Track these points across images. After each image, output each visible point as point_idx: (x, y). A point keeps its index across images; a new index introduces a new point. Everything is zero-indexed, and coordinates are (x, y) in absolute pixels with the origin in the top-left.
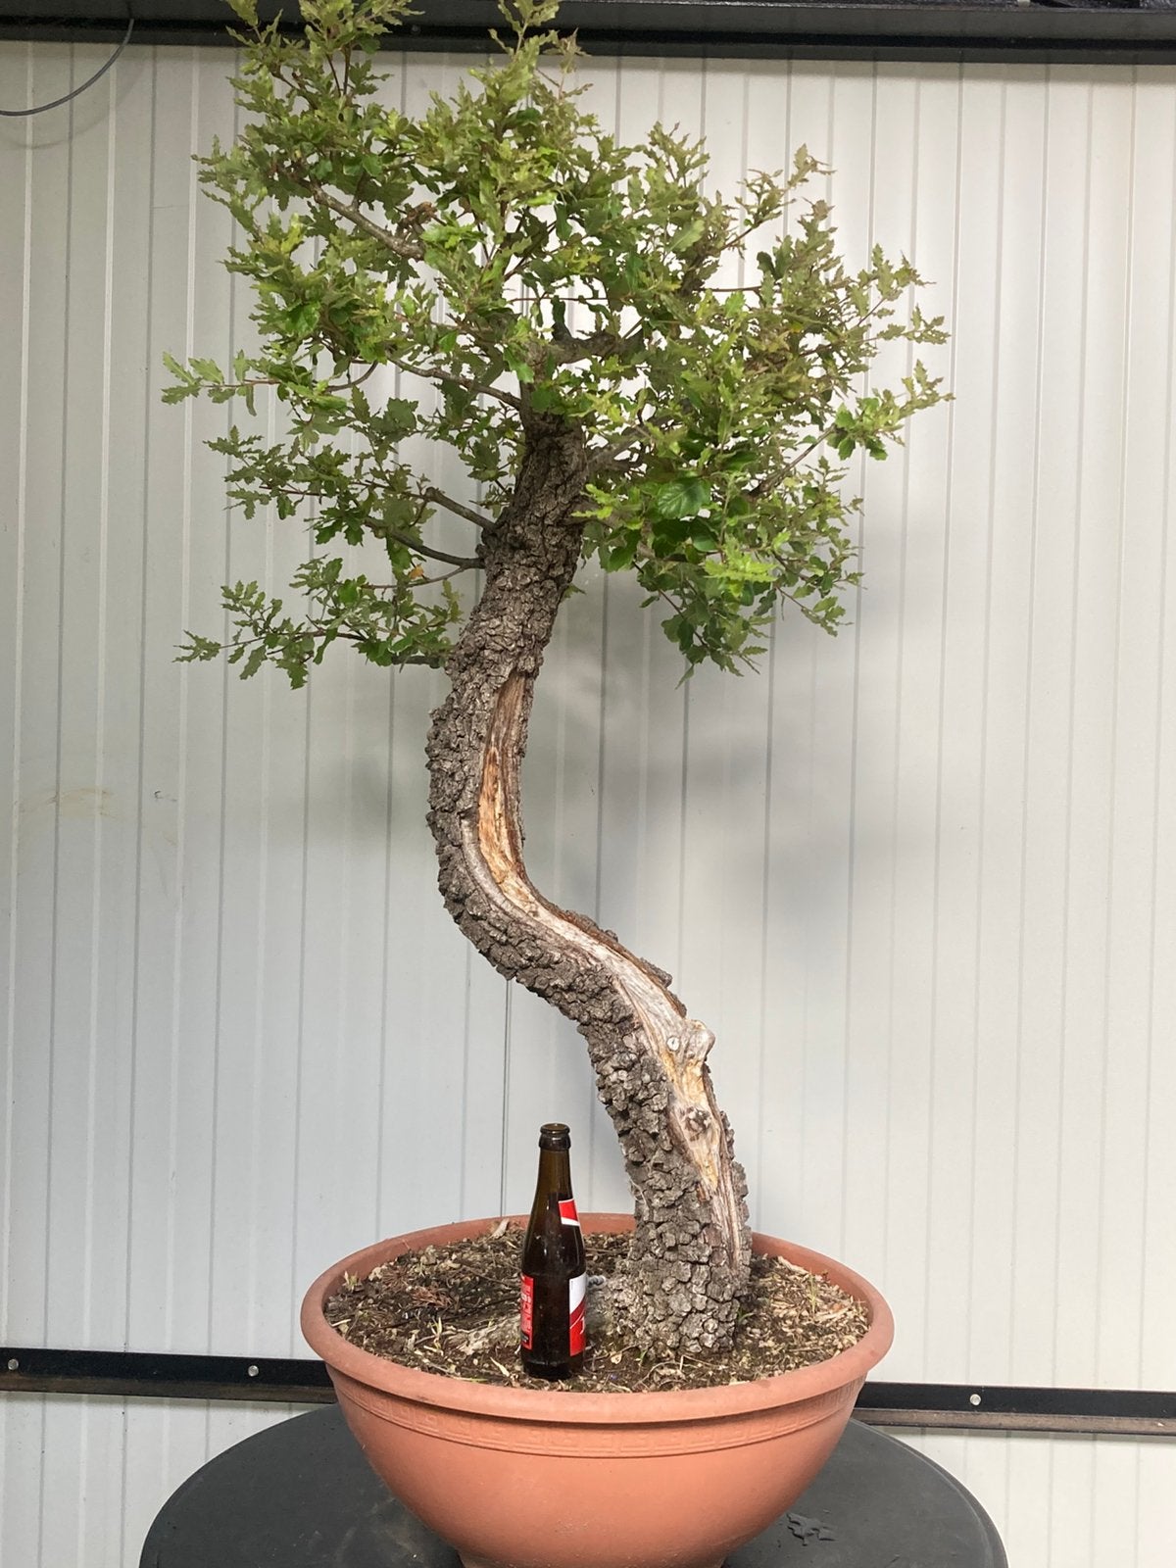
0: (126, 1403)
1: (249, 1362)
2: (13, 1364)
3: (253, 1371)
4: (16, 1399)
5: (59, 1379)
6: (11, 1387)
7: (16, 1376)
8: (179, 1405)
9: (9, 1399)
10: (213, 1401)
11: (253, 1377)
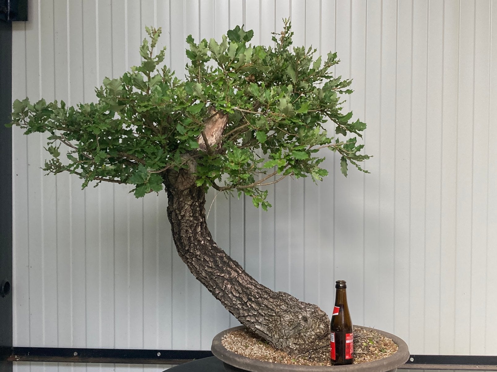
0: (115, 366)
1: (157, 351)
2: (75, 354)
3: (159, 354)
4: (77, 365)
5: (92, 359)
6: (76, 361)
7: (77, 358)
8: (133, 367)
9: (75, 366)
10: (145, 365)
11: (159, 356)
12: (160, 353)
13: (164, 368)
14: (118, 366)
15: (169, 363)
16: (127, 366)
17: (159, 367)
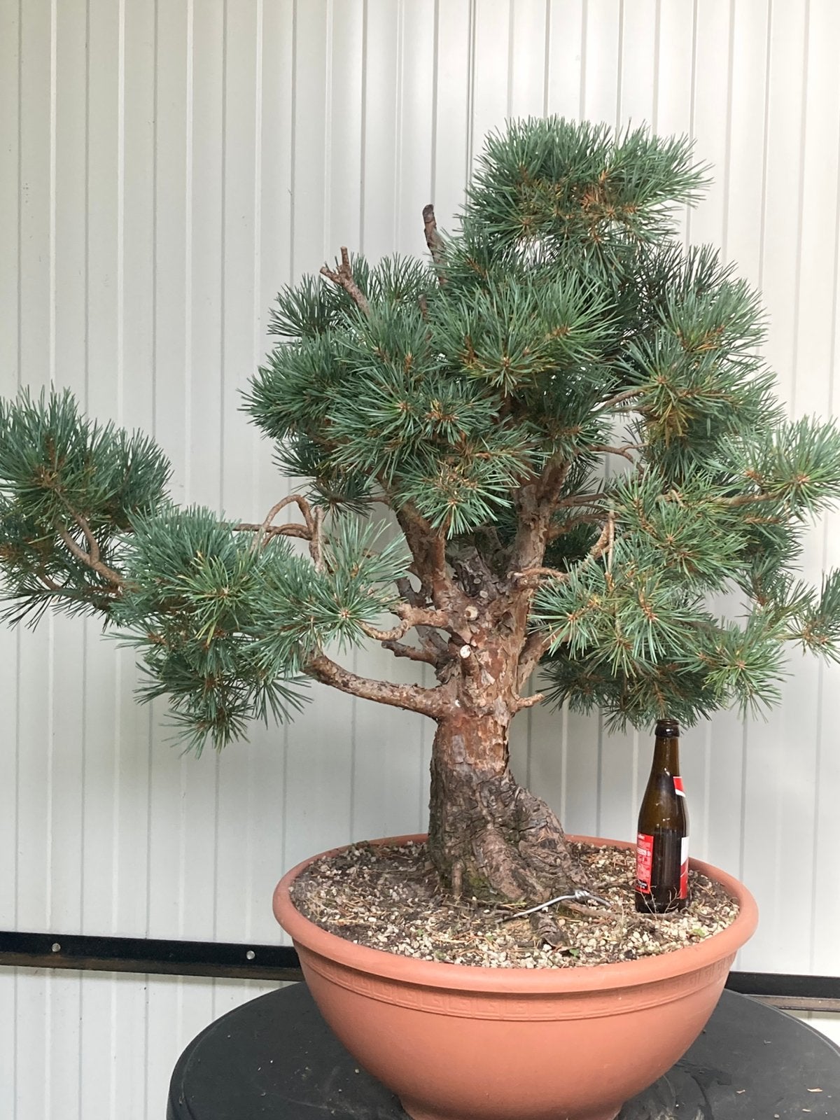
0: (147, 980)
1: (247, 948)
2: (56, 947)
3: (250, 955)
4: (60, 975)
5: (93, 960)
6: (56, 964)
7: (59, 957)
8: (190, 982)
9: (53, 975)
10: (218, 979)
11: (251, 960)
12: (252, 952)
13: (261, 987)
14: (154, 980)
15: (275, 976)
16: (175, 981)
17: (251, 985)
